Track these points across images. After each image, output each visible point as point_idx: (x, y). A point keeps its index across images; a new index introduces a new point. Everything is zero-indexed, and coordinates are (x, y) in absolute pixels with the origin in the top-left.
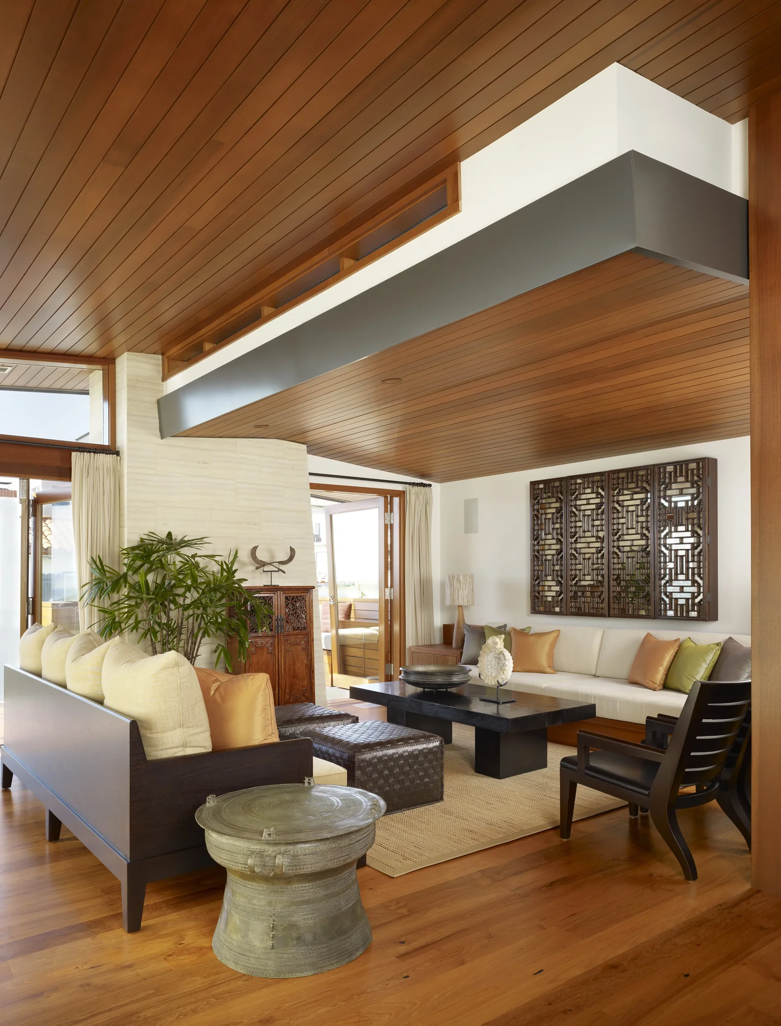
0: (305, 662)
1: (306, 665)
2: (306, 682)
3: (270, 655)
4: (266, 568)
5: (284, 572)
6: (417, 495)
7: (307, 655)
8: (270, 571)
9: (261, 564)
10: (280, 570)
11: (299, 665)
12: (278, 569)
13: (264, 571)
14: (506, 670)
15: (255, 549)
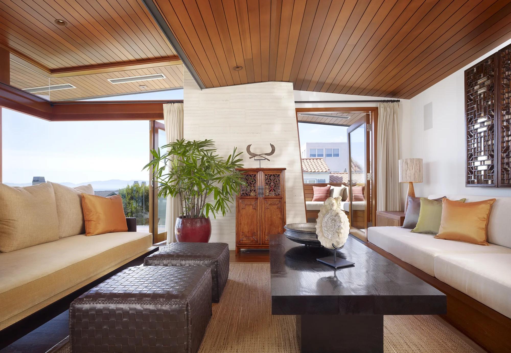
0: (280, 216)
1: (280, 218)
2: (280, 229)
3: (254, 211)
4: (256, 158)
5: (269, 160)
6: (385, 109)
7: (281, 212)
8: (259, 160)
9: (254, 155)
10: (266, 159)
11: (275, 218)
12: (265, 158)
13: (255, 160)
14: (341, 233)
15: (249, 146)
